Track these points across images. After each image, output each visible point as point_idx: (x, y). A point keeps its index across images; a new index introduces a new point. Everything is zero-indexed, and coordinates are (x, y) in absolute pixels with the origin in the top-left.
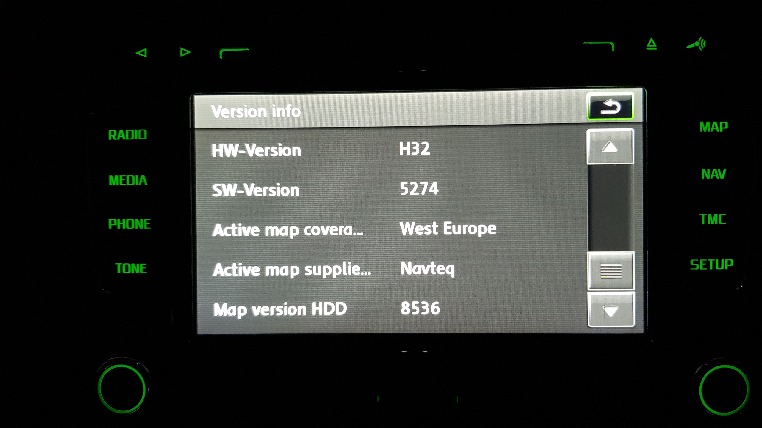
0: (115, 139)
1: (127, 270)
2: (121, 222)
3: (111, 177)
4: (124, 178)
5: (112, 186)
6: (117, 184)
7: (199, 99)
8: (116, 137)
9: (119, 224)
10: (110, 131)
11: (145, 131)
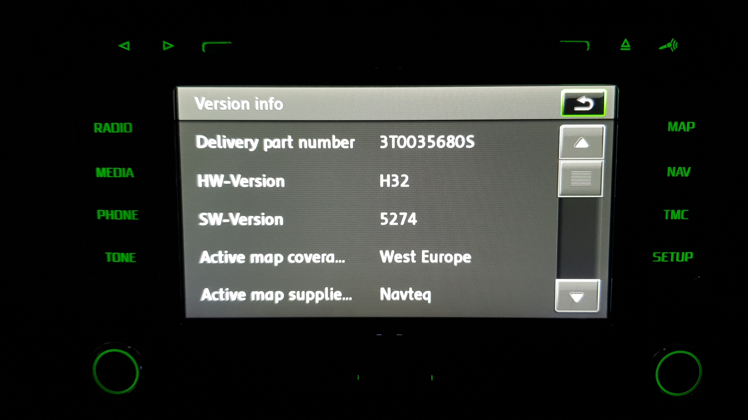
0: (100, 132)
1: (116, 259)
2: (110, 213)
3: (98, 169)
4: (111, 170)
5: (100, 178)
6: (105, 176)
7: (183, 92)
8: (102, 130)
9: (108, 215)
10: (95, 124)
11: (131, 125)
